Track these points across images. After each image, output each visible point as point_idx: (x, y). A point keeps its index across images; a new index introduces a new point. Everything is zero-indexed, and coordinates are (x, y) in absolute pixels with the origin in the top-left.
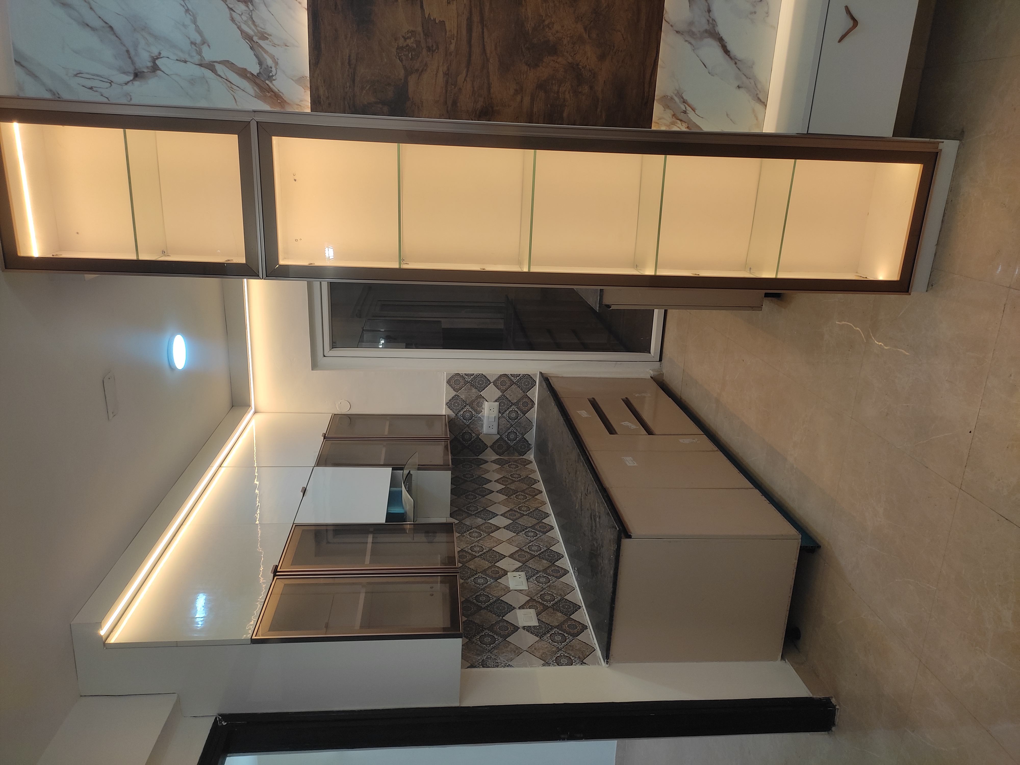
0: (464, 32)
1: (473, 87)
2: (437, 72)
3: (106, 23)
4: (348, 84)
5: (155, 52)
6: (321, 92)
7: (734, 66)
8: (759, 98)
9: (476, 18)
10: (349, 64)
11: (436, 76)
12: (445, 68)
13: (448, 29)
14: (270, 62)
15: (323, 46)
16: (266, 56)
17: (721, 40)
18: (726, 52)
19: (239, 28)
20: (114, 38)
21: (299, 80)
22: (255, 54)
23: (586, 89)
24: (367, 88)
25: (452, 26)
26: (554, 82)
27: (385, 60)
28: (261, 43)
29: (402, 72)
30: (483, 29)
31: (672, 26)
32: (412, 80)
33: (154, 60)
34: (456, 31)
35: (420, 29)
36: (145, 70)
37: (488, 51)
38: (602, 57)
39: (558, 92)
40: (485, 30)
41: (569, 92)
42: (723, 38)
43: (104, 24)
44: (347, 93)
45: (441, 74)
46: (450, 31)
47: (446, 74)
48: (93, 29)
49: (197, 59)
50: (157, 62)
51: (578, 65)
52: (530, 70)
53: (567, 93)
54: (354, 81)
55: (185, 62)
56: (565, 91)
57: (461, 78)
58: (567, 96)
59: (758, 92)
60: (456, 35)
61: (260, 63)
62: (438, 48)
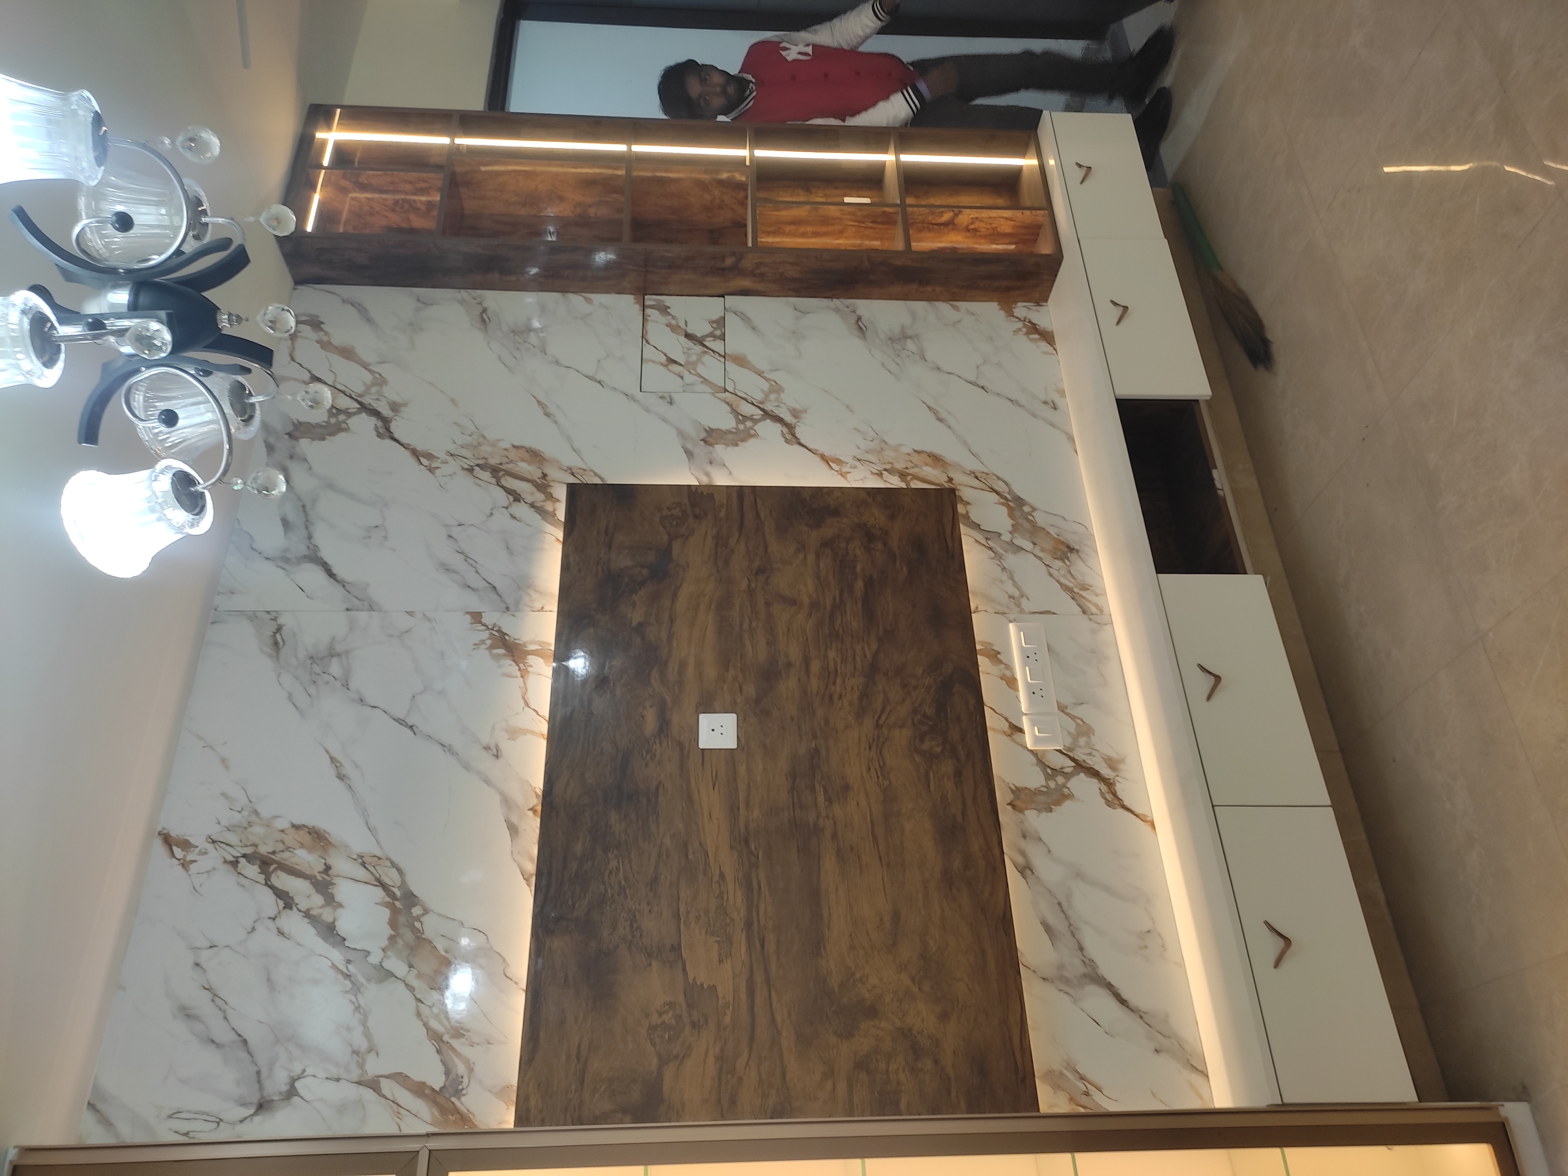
0: (743, 995)
1: (760, 1075)
2: (706, 1056)
3: (240, 1036)
4: (573, 1087)
5: (297, 1068)
6: (532, 1102)
7: (1140, 1020)
8: (1192, 1066)
9: (759, 978)
10: (578, 1057)
11: (705, 1063)
12: (718, 1050)
13: (720, 996)
14: (461, 1069)
15: (542, 1035)
16: (457, 1061)
17: (1109, 986)
18: (1123, 1002)
19: (426, 1025)
20: (243, 1055)
21: (501, 1093)
22: (441, 1060)
23: (928, 1064)
24: (602, 1089)
25: (725, 991)
26: (879, 1057)
27: (631, 1046)
28: (454, 1043)
29: (655, 1061)
30: (770, 992)
31: (1034, 972)
32: (669, 1072)
33: (293, 1081)
34: (731, 997)
35: (681, 999)
36: (276, 1098)
37: (779, 1021)
38: (944, 1017)
39: (887, 1071)
40: (773, 993)
41: (904, 1071)
42: (1113, 983)
43: (236, 1037)
44: (570, 1100)
45: (711, 1060)
46: (724, 997)
47: (720, 1058)
48: (218, 1046)
49: (355, 1075)
50: (297, 1084)
51: (910, 1030)
52: (842, 1042)
53: (901, 1072)
54: (582, 1082)
55: (338, 1080)
56: (898, 1069)
57: (741, 1062)
58: (902, 1077)
59: (1189, 1057)
60: (731, 1002)
61: (447, 1073)
62: (706, 1022)
